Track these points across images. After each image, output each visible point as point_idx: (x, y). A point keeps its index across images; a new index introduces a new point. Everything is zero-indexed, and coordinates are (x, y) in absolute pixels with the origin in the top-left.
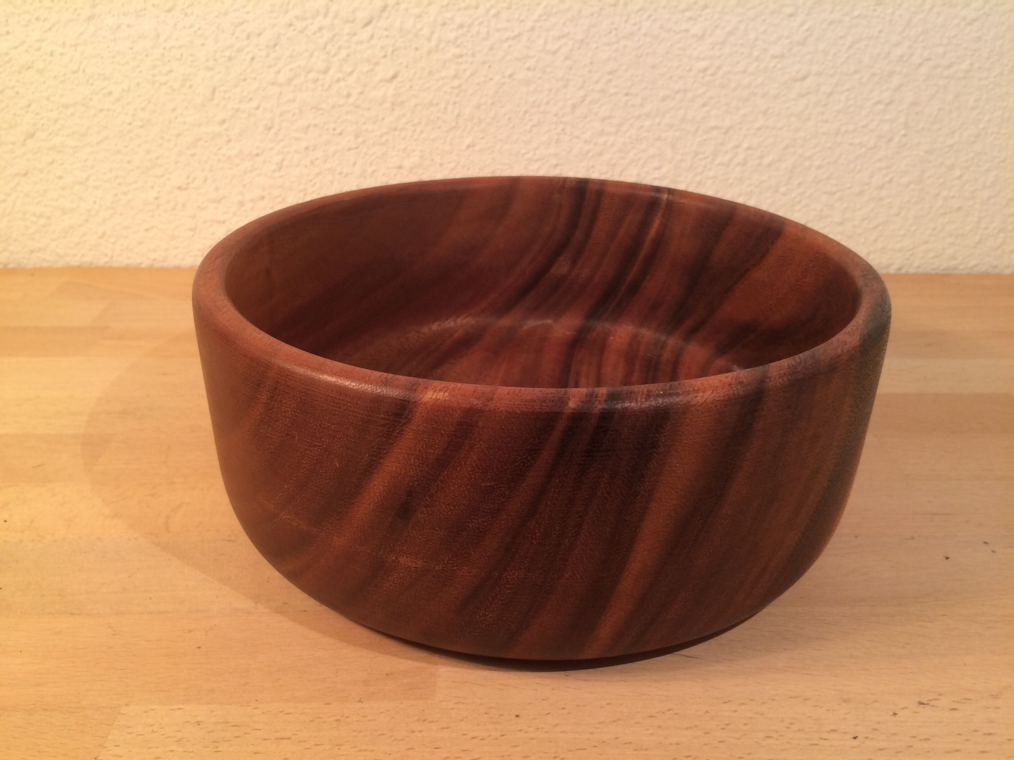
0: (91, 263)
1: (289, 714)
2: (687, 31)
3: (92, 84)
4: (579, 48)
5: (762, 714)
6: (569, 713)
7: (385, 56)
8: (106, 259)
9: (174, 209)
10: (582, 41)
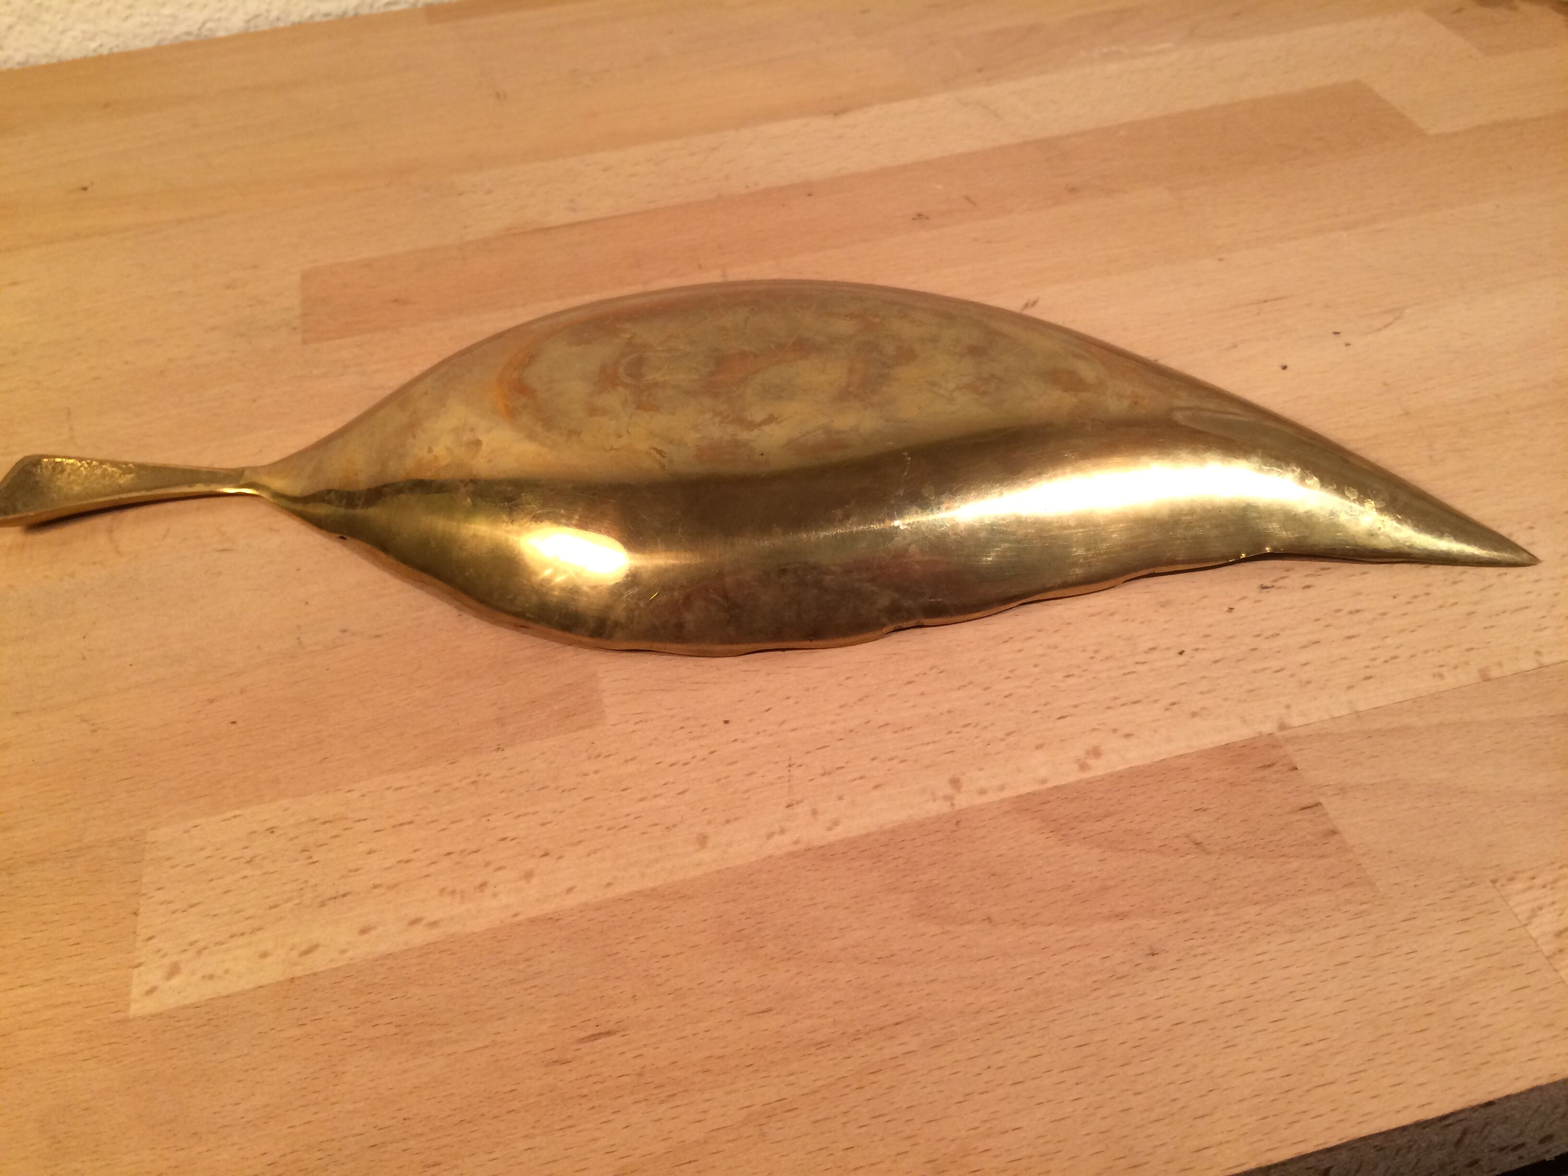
1: (401, 788)
5: (1056, 647)
6: (797, 703)
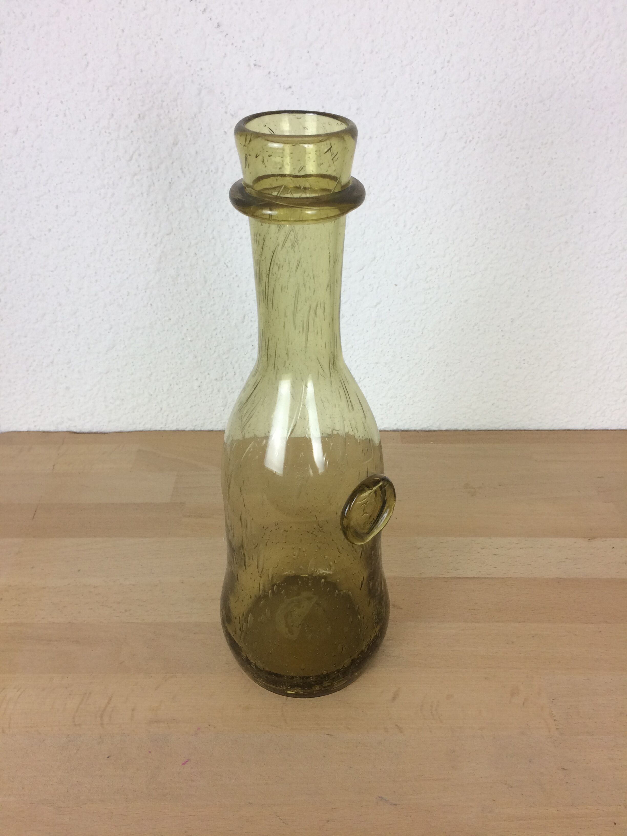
0: (151, 428)
2: (607, 267)
3: (157, 314)
4: (521, 281)
7: (371, 291)
8: (162, 426)
9: (211, 394)
10: (523, 276)
